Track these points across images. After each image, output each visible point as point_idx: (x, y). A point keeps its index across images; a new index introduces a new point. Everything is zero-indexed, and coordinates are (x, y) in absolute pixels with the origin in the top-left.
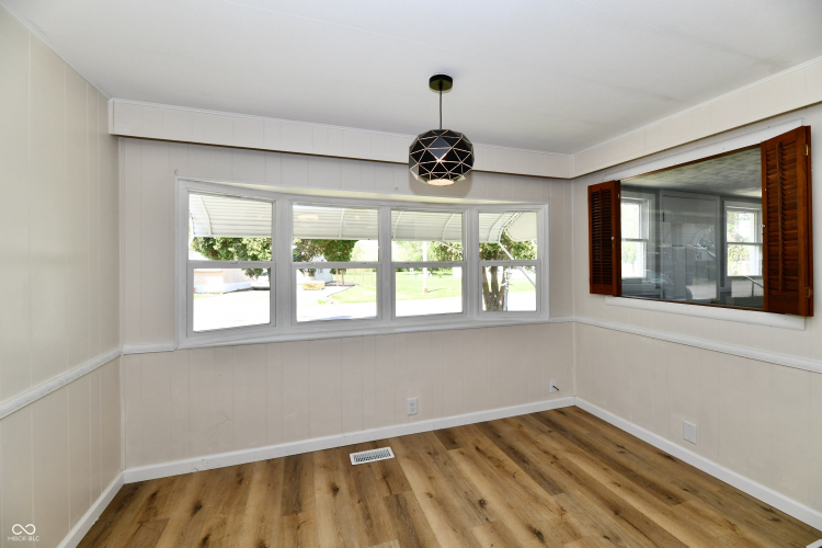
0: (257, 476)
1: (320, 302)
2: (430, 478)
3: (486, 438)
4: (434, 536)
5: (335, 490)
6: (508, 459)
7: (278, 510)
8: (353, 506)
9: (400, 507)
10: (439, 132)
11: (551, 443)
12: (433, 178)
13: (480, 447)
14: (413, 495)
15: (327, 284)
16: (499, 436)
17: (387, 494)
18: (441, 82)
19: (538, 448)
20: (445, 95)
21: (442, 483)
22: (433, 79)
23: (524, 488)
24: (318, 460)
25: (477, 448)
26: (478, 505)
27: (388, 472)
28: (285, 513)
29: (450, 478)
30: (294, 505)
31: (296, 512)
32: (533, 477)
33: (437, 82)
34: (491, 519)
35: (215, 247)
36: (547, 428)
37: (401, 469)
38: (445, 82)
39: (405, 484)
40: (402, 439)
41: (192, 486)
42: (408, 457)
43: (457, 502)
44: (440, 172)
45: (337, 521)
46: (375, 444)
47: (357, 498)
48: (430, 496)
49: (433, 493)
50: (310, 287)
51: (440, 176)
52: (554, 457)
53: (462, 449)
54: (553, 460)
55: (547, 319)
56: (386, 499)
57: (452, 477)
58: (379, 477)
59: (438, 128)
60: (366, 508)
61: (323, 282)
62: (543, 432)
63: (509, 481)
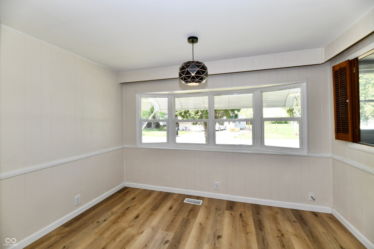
0: (154, 195)
1: (235, 137)
2: (207, 218)
3: (250, 212)
4: (188, 239)
5: (171, 208)
6: (253, 225)
7: (150, 208)
8: (171, 216)
9: (186, 223)
10: (193, 62)
11: (288, 228)
12: (190, 82)
13: (243, 215)
14: (194, 222)
15: (241, 129)
16: (259, 213)
17: (185, 217)
18: (193, 40)
19: (277, 227)
20: (195, 45)
21: (211, 222)
22: (189, 38)
23: (248, 240)
24: (175, 197)
25: (241, 215)
26: (216, 237)
27: (194, 210)
28: (151, 209)
29: (216, 222)
30: (155, 208)
31: (154, 210)
32: (257, 239)
33: (191, 40)
34: (216, 245)
35: (182, 114)
36: (294, 219)
37: (199, 210)
38: (195, 40)
39: (195, 216)
40: (210, 200)
41: (138, 192)
42: (206, 207)
43: (209, 231)
44: (193, 79)
45: (162, 218)
46: (198, 198)
47: (175, 213)
48: (201, 224)
49: (203, 224)
50: (233, 130)
51: (193, 81)
52: (283, 235)
53: (233, 213)
54: (280, 235)
55: (306, 154)
56: (184, 218)
57: (217, 221)
58: (188, 210)
59: (192, 60)
60: (175, 218)
61: (239, 128)
62: (289, 220)
63: (243, 235)
